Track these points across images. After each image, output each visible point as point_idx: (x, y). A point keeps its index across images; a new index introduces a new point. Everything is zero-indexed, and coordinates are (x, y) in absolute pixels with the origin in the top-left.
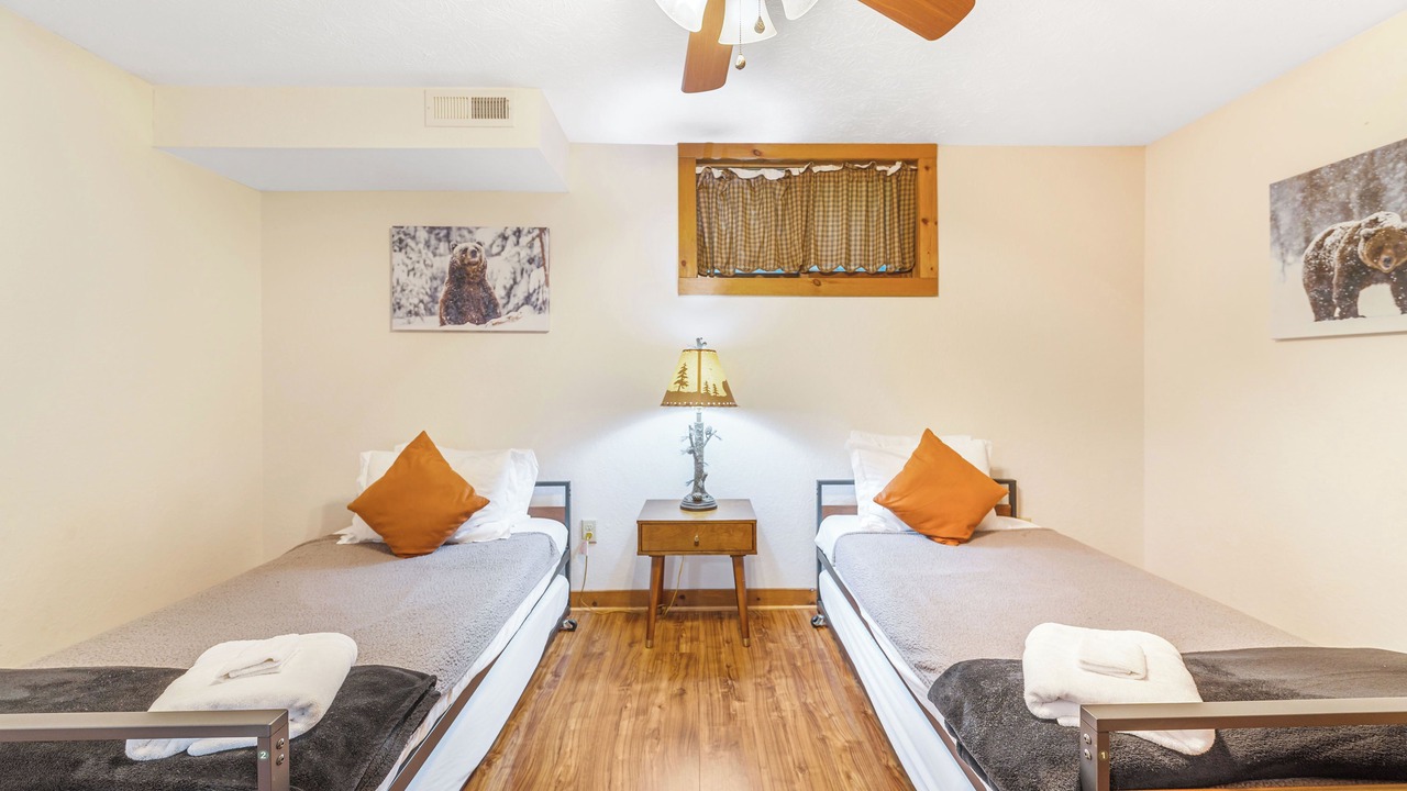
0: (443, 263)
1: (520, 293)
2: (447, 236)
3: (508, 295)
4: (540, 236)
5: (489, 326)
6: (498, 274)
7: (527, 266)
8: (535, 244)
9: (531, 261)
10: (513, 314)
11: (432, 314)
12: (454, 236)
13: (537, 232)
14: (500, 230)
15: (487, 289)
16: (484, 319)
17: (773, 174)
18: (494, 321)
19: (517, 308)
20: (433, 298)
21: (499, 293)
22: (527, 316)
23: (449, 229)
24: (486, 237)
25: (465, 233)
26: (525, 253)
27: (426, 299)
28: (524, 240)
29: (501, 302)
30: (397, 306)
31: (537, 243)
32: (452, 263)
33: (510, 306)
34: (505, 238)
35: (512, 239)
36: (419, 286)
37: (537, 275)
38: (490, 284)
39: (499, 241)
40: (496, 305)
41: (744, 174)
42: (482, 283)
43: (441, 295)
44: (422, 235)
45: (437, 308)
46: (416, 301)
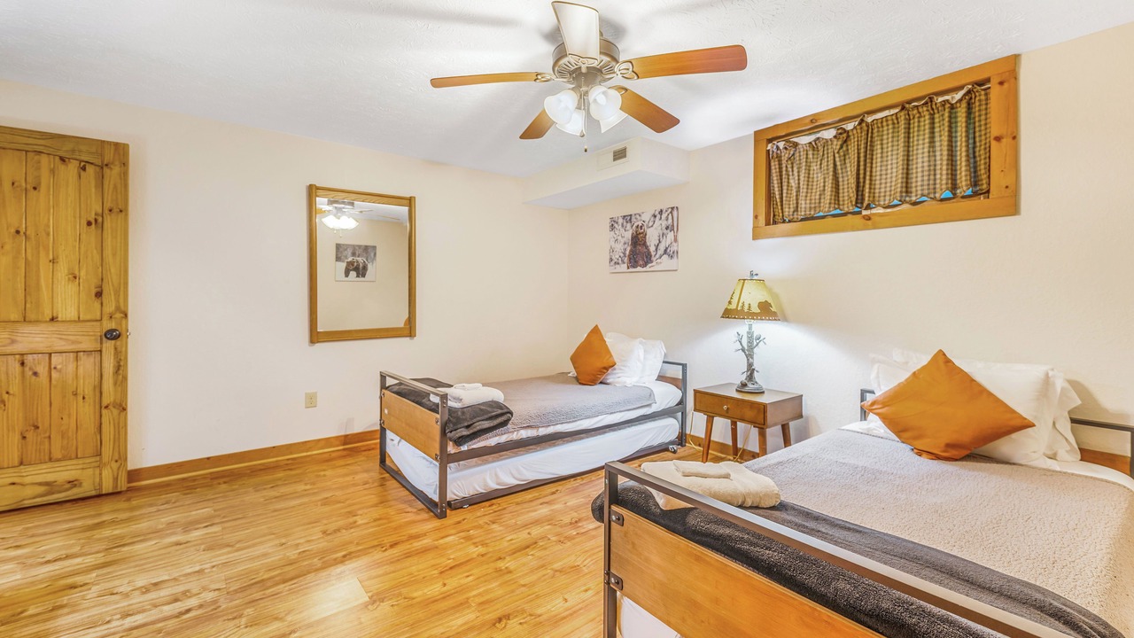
0: (628, 235)
1: (662, 247)
2: (630, 220)
3: (656, 250)
4: (671, 212)
5: (647, 268)
6: (652, 238)
7: (665, 231)
8: (670, 217)
9: (667, 228)
10: (659, 261)
11: (624, 263)
12: (633, 220)
13: (670, 210)
14: (653, 213)
15: (647, 247)
16: (645, 265)
17: (829, 134)
18: (650, 265)
19: (660, 257)
20: (624, 254)
21: (652, 249)
22: (666, 262)
23: (631, 215)
24: (647, 217)
25: (638, 216)
26: (664, 224)
27: (622, 255)
28: (664, 216)
29: (653, 254)
30: (611, 260)
31: (670, 216)
32: (633, 234)
33: (658, 256)
34: (655, 216)
35: (658, 216)
36: (619, 247)
37: (671, 235)
38: (648, 244)
39: (652, 219)
40: (651, 256)
41: (804, 140)
42: (645, 244)
43: (627, 253)
44: (621, 221)
45: (626, 260)
46: (617, 257)
